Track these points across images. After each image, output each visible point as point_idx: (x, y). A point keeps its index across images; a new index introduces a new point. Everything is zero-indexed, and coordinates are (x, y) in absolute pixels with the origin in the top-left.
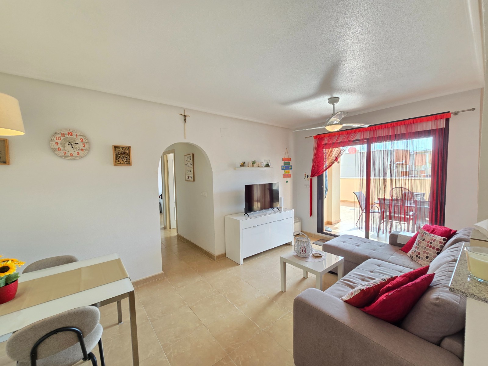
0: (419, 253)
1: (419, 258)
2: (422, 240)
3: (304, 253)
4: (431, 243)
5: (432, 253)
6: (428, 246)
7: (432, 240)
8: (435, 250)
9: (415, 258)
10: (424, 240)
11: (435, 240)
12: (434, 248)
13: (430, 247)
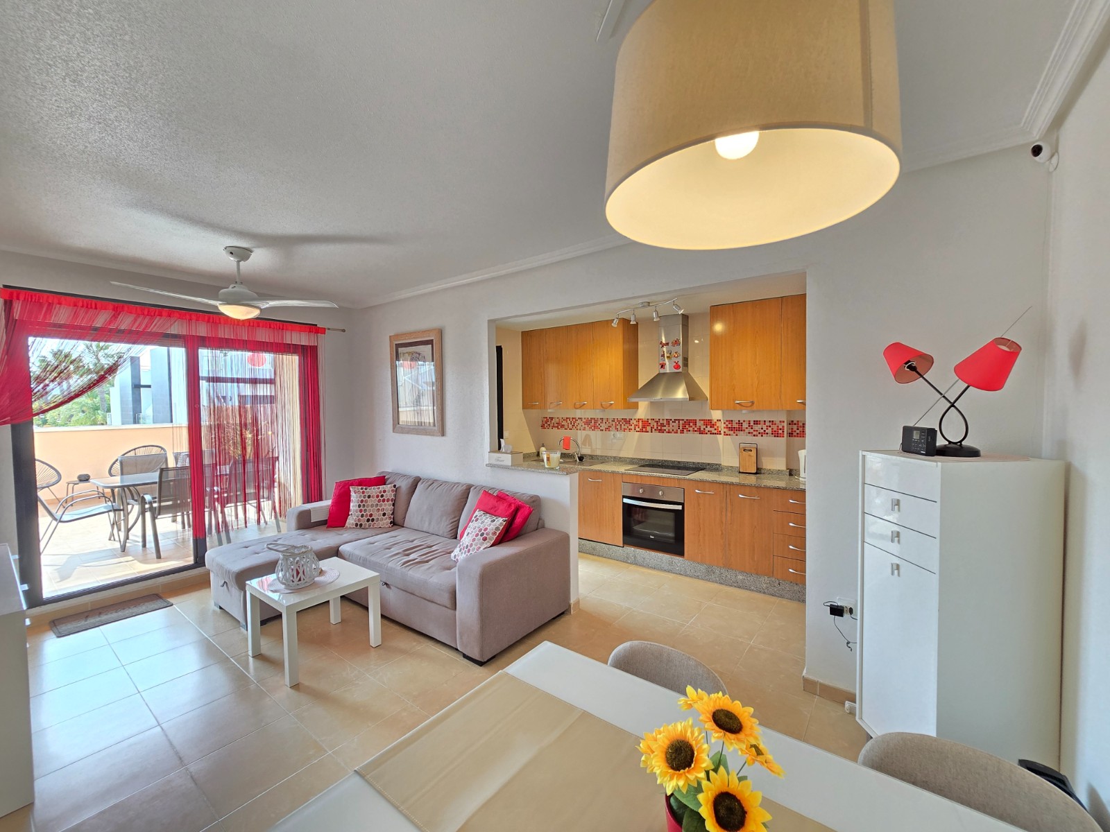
0: (371, 515)
1: (373, 520)
2: (367, 498)
3: (302, 579)
4: (382, 496)
5: (387, 507)
6: (379, 501)
7: (380, 492)
8: (390, 502)
9: (365, 524)
10: (369, 497)
11: (385, 491)
12: (388, 500)
13: (384, 501)
